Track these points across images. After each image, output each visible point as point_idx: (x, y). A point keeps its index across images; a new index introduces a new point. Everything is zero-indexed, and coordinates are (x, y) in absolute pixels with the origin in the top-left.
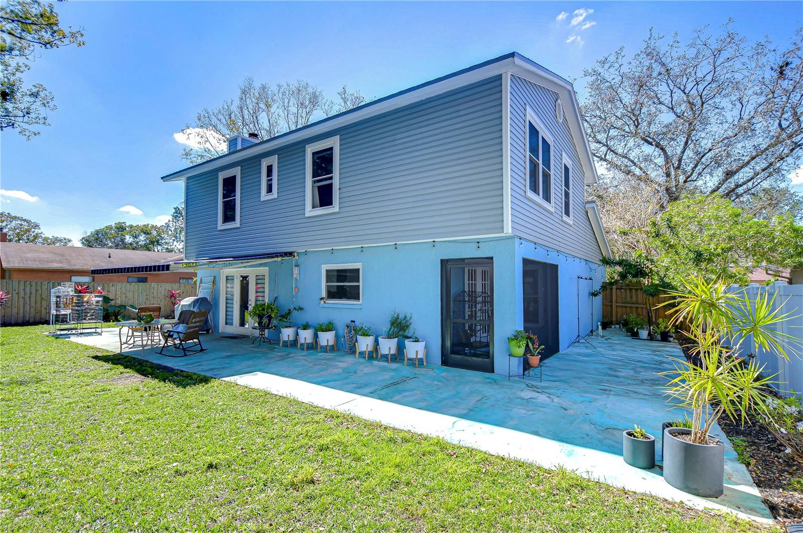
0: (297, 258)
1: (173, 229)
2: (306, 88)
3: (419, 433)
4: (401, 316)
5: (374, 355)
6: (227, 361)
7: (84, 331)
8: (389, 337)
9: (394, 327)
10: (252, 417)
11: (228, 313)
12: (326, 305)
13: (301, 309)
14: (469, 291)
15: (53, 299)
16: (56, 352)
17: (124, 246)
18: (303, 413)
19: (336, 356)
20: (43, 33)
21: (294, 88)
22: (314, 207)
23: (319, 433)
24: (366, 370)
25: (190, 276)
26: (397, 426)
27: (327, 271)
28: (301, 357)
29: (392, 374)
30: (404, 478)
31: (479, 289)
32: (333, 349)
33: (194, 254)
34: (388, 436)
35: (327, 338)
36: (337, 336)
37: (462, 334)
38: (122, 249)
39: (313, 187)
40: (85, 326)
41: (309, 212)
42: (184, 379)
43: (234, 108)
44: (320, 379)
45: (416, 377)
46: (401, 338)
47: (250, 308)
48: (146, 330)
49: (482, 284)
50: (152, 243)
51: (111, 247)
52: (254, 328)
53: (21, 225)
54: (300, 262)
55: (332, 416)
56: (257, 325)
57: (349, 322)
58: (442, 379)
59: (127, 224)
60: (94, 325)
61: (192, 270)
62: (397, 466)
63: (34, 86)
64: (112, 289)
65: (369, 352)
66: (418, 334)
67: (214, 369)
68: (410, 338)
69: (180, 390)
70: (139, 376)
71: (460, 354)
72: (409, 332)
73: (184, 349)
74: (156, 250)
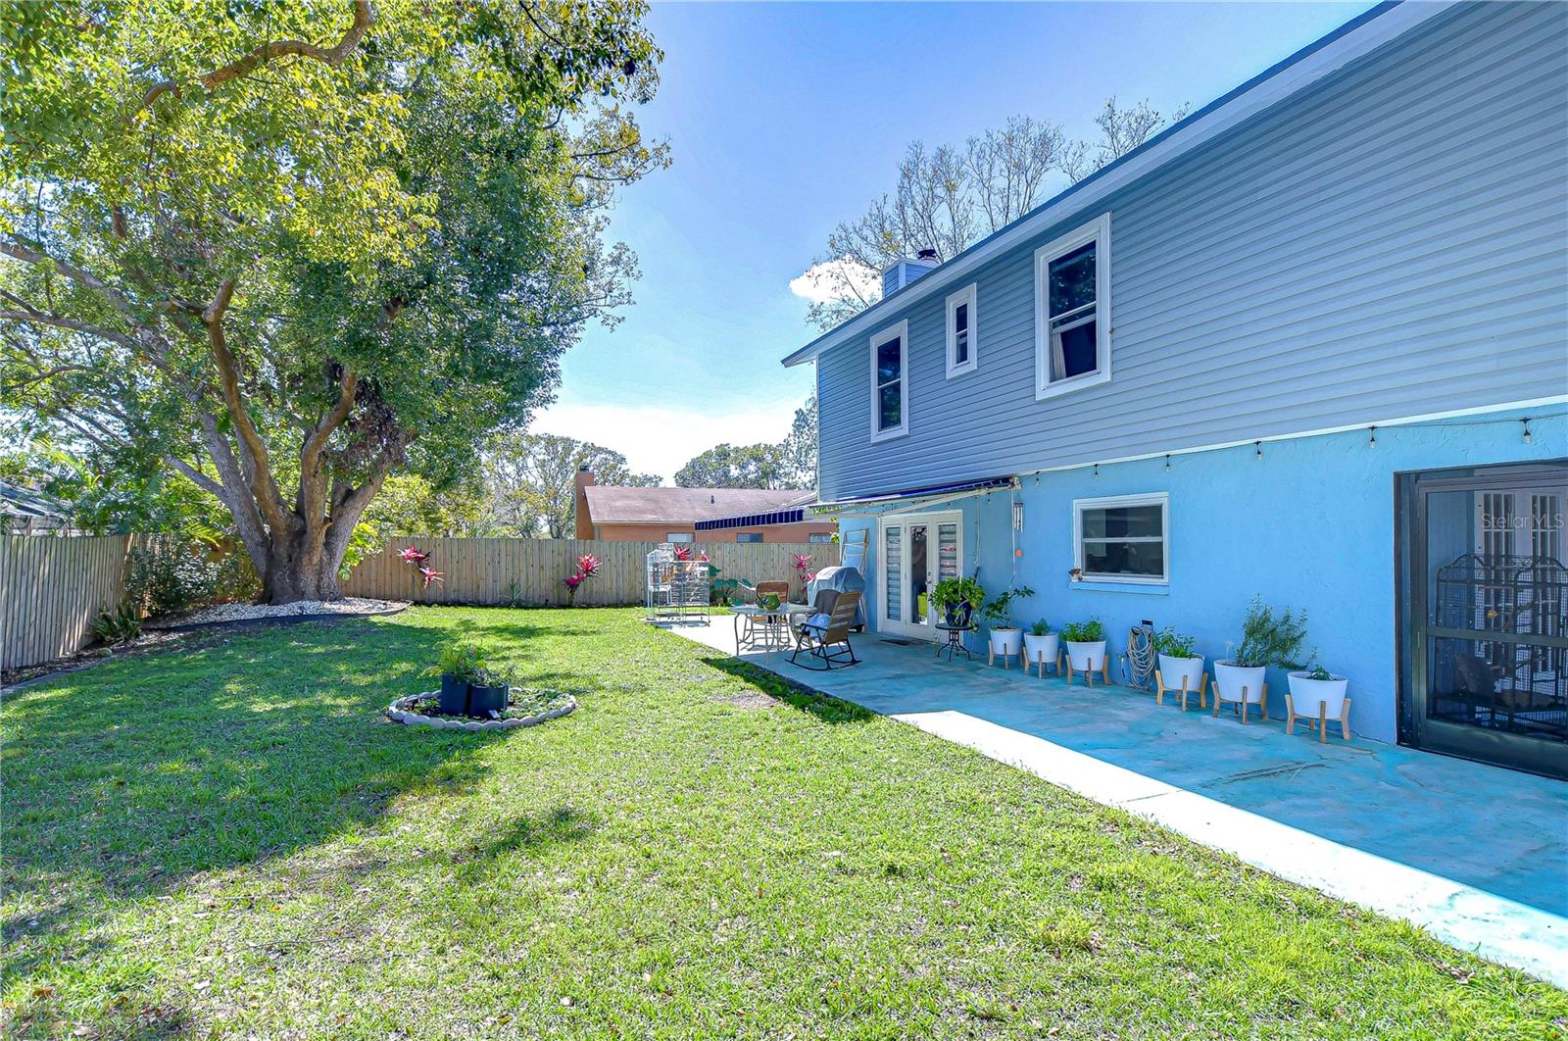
0: (1019, 487)
1: (795, 449)
2: (1025, 131)
3: (1345, 901)
4: (1276, 616)
5: (1202, 699)
6: (896, 684)
7: (689, 618)
8: (1242, 662)
9: (1256, 640)
10: (952, 794)
11: (891, 597)
12: (1081, 586)
13: (1030, 592)
14: (1487, 555)
15: (650, 569)
16: (659, 648)
17: (726, 482)
18: (1049, 805)
19: (1109, 695)
20: (623, 162)
21: (1001, 138)
22: (1053, 379)
23: (1092, 852)
24: (1185, 733)
25: (823, 531)
26: (1281, 871)
27: (1086, 513)
28: (1032, 691)
29: (1255, 749)
30: (1315, 998)
31: (1523, 549)
32: (1100, 679)
33: (833, 491)
34: (1262, 891)
35: (1087, 657)
36: (1108, 652)
37: (1463, 668)
38: (725, 487)
39: (1051, 336)
40: (689, 611)
41: (1044, 389)
42: (835, 711)
43: (890, 210)
44: (1081, 740)
45: (1323, 766)
46: (1274, 667)
47: (931, 589)
48: (770, 621)
49: (1534, 534)
50: (765, 474)
51: (711, 487)
52: (939, 627)
53: (606, 459)
54: (1024, 497)
55: (1116, 822)
56: (943, 621)
57: (1139, 624)
58: (1404, 780)
59: (732, 448)
60: (698, 610)
61: (827, 519)
62: (1292, 965)
63: (615, 247)
64: (718, 553)
65: (1189, 693)
66: (1324, 660)
67: (877, 697)
68: (1303, 668)
69: (827, 727)
70: (767, 696)
71: (1460, 722)
72: (1299, 655)
73: (827, 658)
74: (771, 487)
